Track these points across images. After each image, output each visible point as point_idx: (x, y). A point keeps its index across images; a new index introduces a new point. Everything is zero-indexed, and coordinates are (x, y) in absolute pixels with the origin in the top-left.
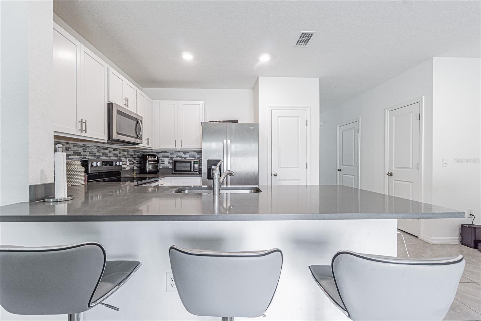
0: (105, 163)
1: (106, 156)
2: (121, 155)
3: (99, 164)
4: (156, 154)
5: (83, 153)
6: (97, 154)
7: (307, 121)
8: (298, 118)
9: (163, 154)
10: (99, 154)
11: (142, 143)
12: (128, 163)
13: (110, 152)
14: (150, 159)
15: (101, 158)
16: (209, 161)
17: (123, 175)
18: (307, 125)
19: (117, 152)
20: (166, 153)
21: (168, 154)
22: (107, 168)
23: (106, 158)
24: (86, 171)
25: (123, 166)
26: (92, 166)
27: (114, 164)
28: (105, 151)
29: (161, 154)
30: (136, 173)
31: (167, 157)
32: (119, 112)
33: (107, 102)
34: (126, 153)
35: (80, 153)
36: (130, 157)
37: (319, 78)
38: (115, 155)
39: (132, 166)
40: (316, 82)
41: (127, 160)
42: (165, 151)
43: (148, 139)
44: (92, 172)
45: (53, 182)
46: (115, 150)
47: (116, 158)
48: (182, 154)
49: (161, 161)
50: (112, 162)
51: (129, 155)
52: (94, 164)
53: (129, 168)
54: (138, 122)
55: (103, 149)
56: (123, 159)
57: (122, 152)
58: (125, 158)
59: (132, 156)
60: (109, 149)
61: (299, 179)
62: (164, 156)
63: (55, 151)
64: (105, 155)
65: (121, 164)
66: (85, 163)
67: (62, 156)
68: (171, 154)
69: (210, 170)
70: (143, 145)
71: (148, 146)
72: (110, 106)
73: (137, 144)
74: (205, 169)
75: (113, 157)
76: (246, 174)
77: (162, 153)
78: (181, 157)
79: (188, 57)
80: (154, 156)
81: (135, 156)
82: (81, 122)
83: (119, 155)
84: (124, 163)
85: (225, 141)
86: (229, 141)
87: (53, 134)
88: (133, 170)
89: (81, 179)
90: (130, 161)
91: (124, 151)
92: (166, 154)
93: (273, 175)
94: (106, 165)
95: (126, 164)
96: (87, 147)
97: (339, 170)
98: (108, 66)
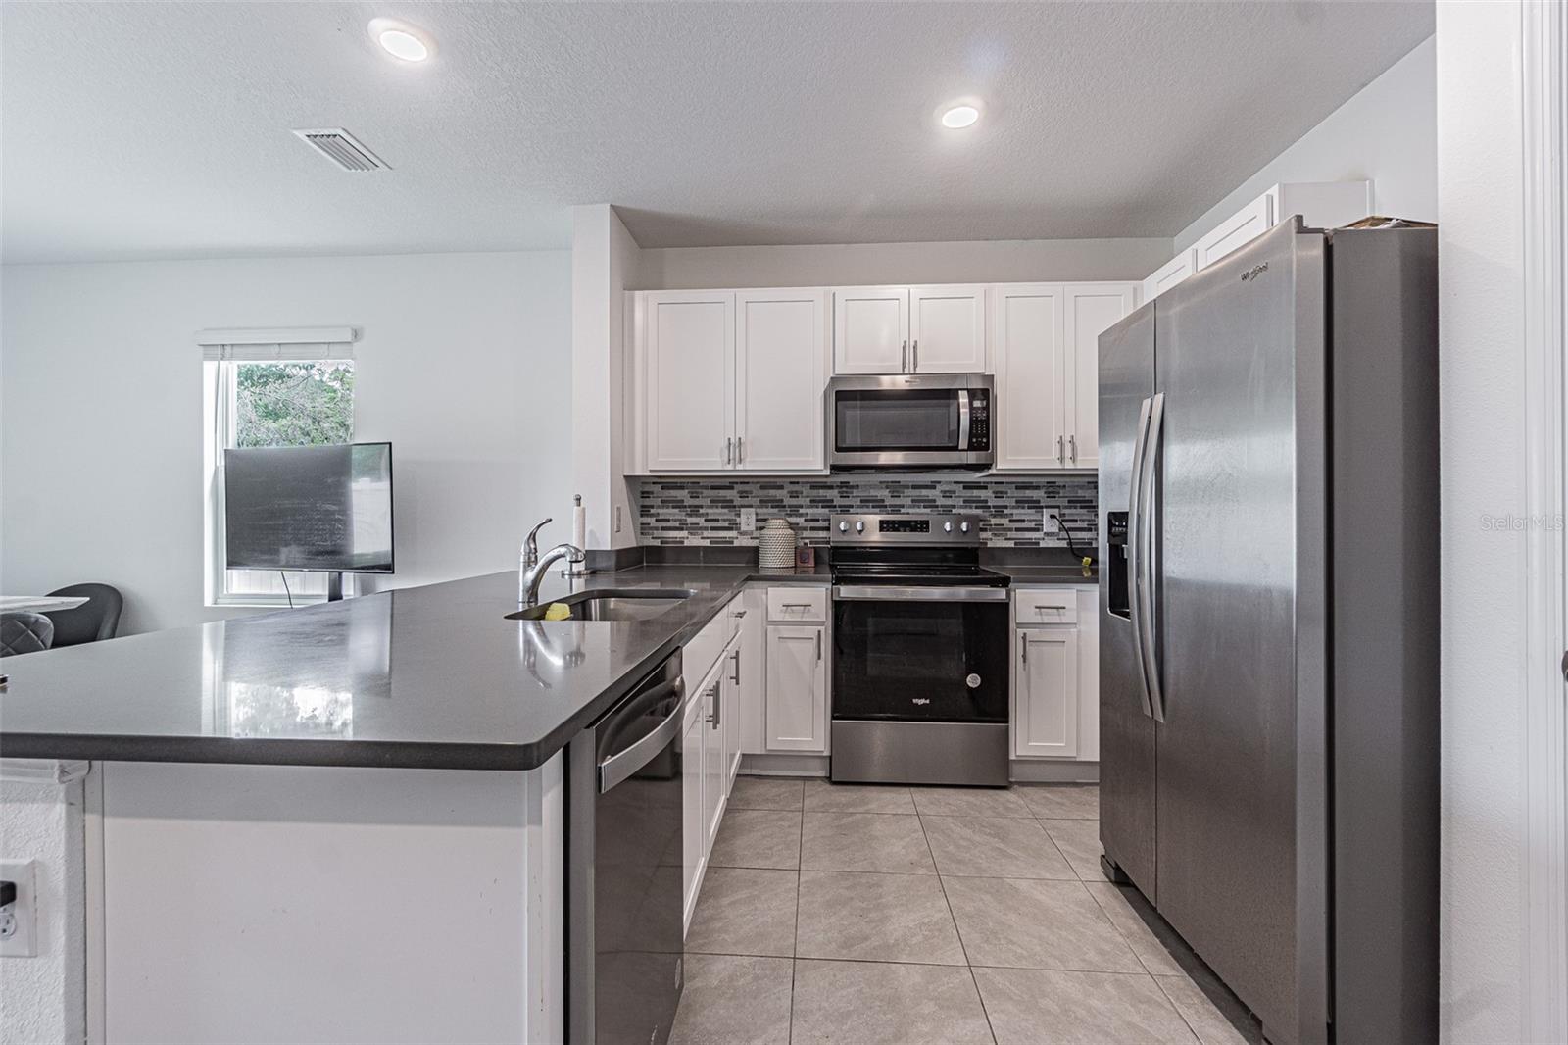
0: (890, 525)
3: (859, 526)
5: (838, 502)
12: (1051, 526)
16: (1112, 519)
19: (984, 495)
22: (905, 538)
27: (935, 527)
34: (1037, 495)
35: (831, 501)
36: (1067, 507)
41: (1046, 516)
43: (1066, 441)
50: (927, 521)
53: (1060, 544)
59: (1078, 502)
71: (1073, 465)
82: (732, 444)
84: (1029, 525)
91: (1025, 487)
94: (897, 530)
95: (1037, 530)
96: (852, 487)
98: (835, 289)
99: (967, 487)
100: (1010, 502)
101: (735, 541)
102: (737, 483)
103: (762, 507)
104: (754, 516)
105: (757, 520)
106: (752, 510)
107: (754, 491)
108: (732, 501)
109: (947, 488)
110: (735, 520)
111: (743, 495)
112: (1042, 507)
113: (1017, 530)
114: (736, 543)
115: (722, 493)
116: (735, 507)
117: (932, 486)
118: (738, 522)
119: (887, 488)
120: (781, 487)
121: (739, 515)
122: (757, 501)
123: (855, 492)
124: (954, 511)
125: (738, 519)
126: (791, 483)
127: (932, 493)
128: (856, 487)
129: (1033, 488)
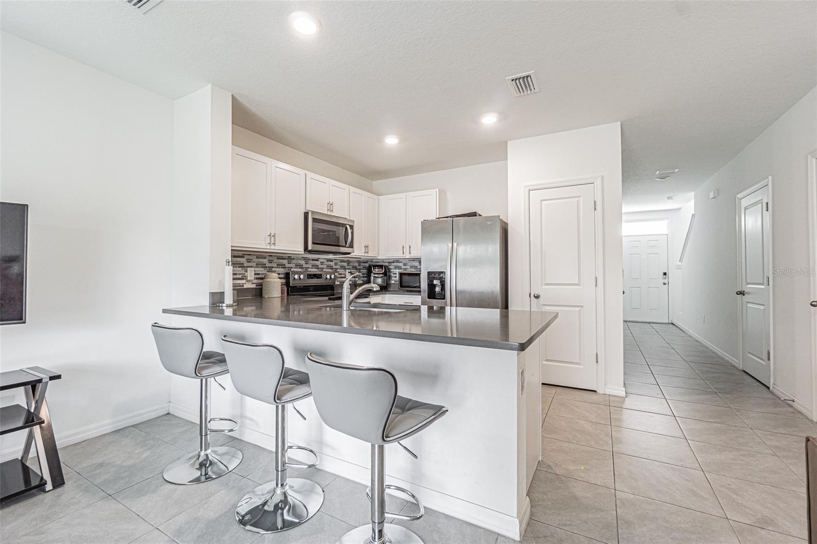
0: (310, 276)
1: (316, 268)
3: (302, 277)
4: (385, 264)
5: (287, 265)
7: (595, 202)
8: (578, 198)
9: (395, 264)
10: (307, 266)
11: (353, 252)
12: (348, 276)
14: (376, 271)
15: (308, 270)
16: (429, 273)
18: (595, 209)
19: (332, 264)
20: (398, 262)
21: (401, 264)
22: (315, 281)
24: (286, 284)
26: (294, 278)
27: (324, 276)
28: (316, 262)
29: (393, 264)
31: (398, 268)
32: (315, 220)
34: (345, 264)
35: (285, 265)
36: (352, 269)
37: (620, 123)
38: (330, 267)
39: (355, 279)
40: (614, 130)
41: (347, 272)
42: (398, 261)
43: (365, 246)
44: (294, 285)
45: (224, 290)
49: (393, 274)
50: (321, 275)
51: (351, 267)
52: (297, 277)
54: (346, 228)
55: (313, 260)
56: (341, 271)
57: (339, 264)
58: (344, 270)
59: (355, 268)
61: (581, 305)
65: (333, 277)
66: (287, 276)
68: (405, 265)
69: (431, 287)
70: (358, 253)
71: (368, 255)
72: (306, 215)
73: (349, 254)
74: (424, 285)
76: (480, 293)
77: (393, 262)
79: (391, 141)
80: (381, 267)
81: (361, 267)
82: (271, 236)
83: (334, 267)
84: (343, 276)
85: (450, 245)
86: (455, 244)
88: (356, 285)
90: (352, 273)
91: (342, 261)
92: (398, 264)
93: (532, 296)
94: (312, 278)
95: (345, 277)
96: (292, 259)
97: (742, 293)
98: (306, 172)
99: (327, 261)
100: (339, 267)
101: (244, 285)
102: (245, 254)
103: (257, 267)
104: (253, 273)
105: (255, 274)
106: (253, 269)
107: (253, 259)
108: (243, 264)
109: (322, 261)
110: (245, 274)
111: (249, 261)
112: (346, 269)
113: (341, 277)
114: (245, 286)
115: (239, 259)
116: (244, 267)
117: (317, 260)
118: (246, 275)
119: (304, 260)
120: (265, 258)
121: (247, 271)
122: (254, 264)
123: (293, 261)
124: (324, 270)
125: (246, 273)
126: (270, 256)
127: (318, 263)
128: (294, 259)
129: (344, 262)
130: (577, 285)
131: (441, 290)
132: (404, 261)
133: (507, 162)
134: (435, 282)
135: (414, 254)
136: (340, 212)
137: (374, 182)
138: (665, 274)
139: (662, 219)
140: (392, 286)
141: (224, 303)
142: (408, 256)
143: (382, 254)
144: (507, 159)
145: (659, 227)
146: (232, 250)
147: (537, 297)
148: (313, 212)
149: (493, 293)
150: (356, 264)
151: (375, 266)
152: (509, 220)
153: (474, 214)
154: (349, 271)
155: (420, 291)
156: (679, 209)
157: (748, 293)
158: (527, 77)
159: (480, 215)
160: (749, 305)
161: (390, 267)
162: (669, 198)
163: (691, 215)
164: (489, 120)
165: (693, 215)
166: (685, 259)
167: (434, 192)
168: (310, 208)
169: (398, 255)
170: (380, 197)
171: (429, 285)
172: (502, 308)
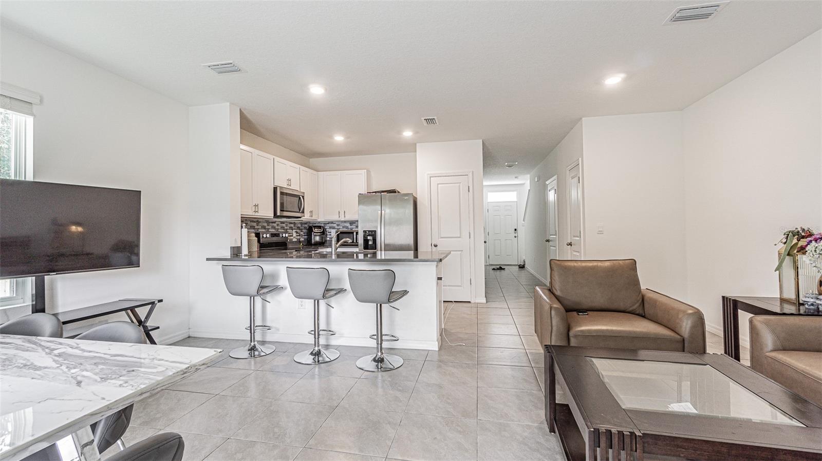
0: (273, 235)
2: (288, 228)
3: (268, 236)
4: (323, 225)
5: (257, 228)
6: (267, 227)
7: (469, 186)
8: (459, 184)
9: (330, 225)
10: (269, 227)
11: (304, 216)
12: (295, 234)
13: (278, 225)
14: (316, 230)
15: (270, 230)
16: (365, 232)
17: (290, 246)
18: (469, 191)
19: (284, 225)
21: (335, 225)
22: (275, 239)
23: (274, 230)
24: (259, 241)
25: (289, 238)
26: (263, 237)
27: (281, 235)
28: (274, 224)
29: (328, 225)
30: (303, 244)
31: (334, 228)
32: (282, 193)
33: (273, 186)
34: (292, 226)
37: (481, 140)
38: (283, 228)
39: (299, 237)
40: (478, 144)
41: (294, 232)
42: (332, 223)
43: (311, 212)
44: (263, 242)
45: (240, 245)
46: (283, 223)
47: (283, 231)
48: (348, 225)
50: (279, 234)
51: (296, 228)
52: (265, 236)
53: (296, 240)
54: (300, 198)
55: (271, 223)
56: (290, 231)
57: (289, 225)
58: (292, 230)
59: (298, 228)
60: (277, 223)
61: (461, 250)
62: (330, 228)
63: (242, 227)
64: (273, 227)
65: (287, 235)
66: (257, 235)
67: (245, 231)
68: (338, 225)
69: (366, 241)
70: (306, 217)
71: (313, 218)
72: (275, 189)
73: (300, 217)
74: (361, 241)
75: (272, 229)
77: (328, 224)
78: (347, 227)
80: (320, 227)
81: (303, 228)
82: (255, 206)
83: (286, 228)
84: (291, 235)
85: (380, 212)
86: (383, 212)
87: (240, 216)
88: (300, 242)
89: (255, 247)
90: (297, 232)
91: (291, 223)
92: (332, 225)
93: (433, 245)
94: (274, 237)
97: (548, 241)
98: (274, 157)
99: (281, 223)
100: (280, 228)
102: (245, 219)
124: (280, 230)
127: (275, 225)
128: (260, 222)
129: (292, 224)
130: (459, 237)
131: (373, 243)
132: (337, 223)
133: (416, 154)
134: (369, 238)
135: (349, 217)
136: (295, 187)
137: (311, 159)
138: (516, 230)
139: (513, 191)
140: (327, 241)
141: (241, 253)
142: (343, 219)
143: (321, 218)
144: (416, 152)
145: (511, 196)
146: (241, 217)
147: (436, 246)
148: (281, 188)
149: (409, 245)
150: (299, 225)
151: (315, 227)
152: (418, 195)
153: (394, 191)
154: (295, 230)
155: (357, 245)
156: (524, 184)
157: (551, 241)
158: (434, 119)
159: (399, 192)
160: (551, 247)
161: (326, 227)
162: (516, 177)
163: (528, 191)
164: (408, 134)
165: (529, 190)
166: (526, 219)
167: (364, 172)
168: (277, 184)
169: (335, 218)
170: (319, 173)
171: (364, 240)
172: (414, 251)
